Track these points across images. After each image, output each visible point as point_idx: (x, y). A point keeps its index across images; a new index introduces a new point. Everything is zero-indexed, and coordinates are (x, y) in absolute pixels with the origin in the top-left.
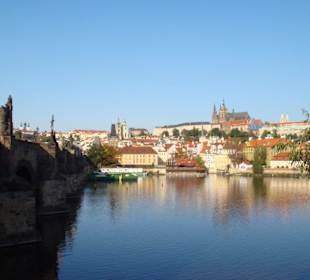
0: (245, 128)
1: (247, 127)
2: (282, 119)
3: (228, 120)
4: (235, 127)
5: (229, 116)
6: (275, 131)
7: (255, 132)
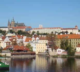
1: (24, 29)
2: (40, 26)
3: (15, 26)
7: (29, 32)
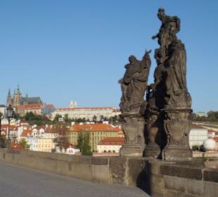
0: (38, 112)
1: (40, 110)
2: (72, 104)
3: (22, 103)
4: (29, 111)
5: (23, 100)
6: (66, 115)
7: (48, 116)
